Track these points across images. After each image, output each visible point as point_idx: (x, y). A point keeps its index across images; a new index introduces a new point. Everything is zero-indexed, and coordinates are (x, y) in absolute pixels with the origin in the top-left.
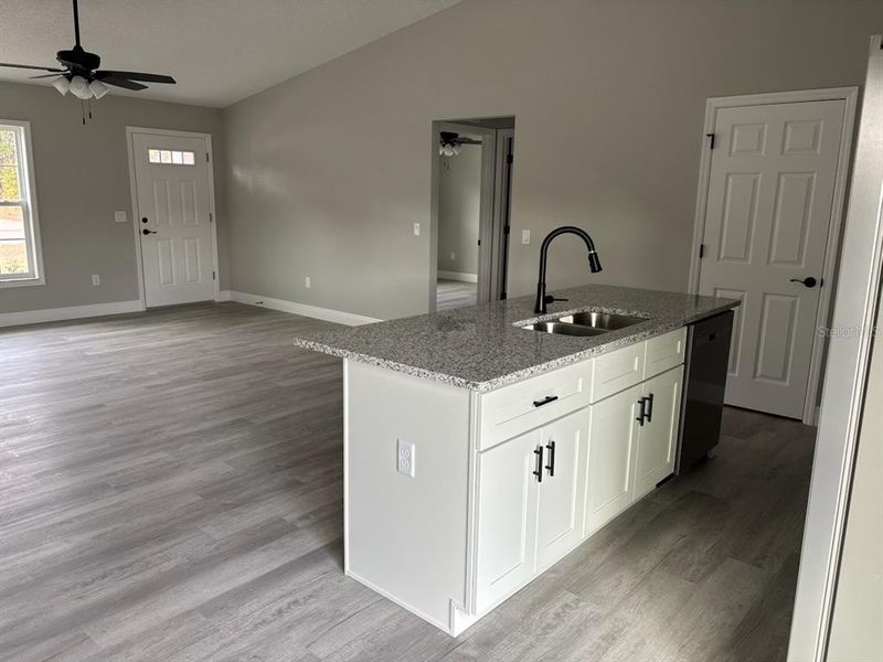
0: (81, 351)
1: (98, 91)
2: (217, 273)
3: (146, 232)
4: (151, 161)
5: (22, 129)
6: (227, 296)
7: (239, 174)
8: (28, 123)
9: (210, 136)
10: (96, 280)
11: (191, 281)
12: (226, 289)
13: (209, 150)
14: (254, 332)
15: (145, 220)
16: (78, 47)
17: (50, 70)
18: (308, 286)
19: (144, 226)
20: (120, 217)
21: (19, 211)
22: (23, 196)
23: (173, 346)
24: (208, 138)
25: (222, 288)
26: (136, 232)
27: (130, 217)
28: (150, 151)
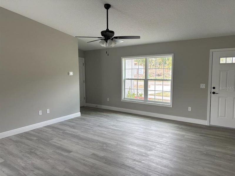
3: (214, 93)
4: (221, 63)
8: (173, 54)
10: (190, 109)
15: (214, 88)
16: (108, 29)
19: (213, 90)
20: (203, 86)
26: (209, 93)
27: (207, 86)
28: (221, 58)
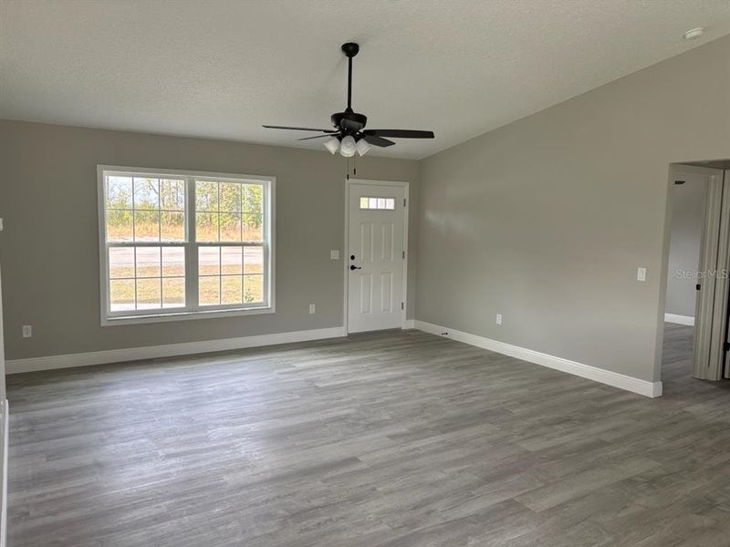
0: (312, 381)
1: (363, 147)
2: (405, 305)
3: (353, 268)
4: (362, 207)
5: (270, 183)
6: (411, 324)
7: (431, 216)
8: (275, 178)
9: (408, 184)
10: (312, 309)
11: (384, 310)
12: (411, 319)
13: (407, 196)
14: (457, 368)
15: (353, 258)
16: (349, 110)
17: (325, 131)
18: (499, 323)
19: (352, 263)
20: (335, 255)
21: (260, 250)
22: (265, 237)
23: (389, 380)
24: (407, 186)
25: (408, 317)
26: (345, 268)
27: (342, 255)
28: (362, 199)
